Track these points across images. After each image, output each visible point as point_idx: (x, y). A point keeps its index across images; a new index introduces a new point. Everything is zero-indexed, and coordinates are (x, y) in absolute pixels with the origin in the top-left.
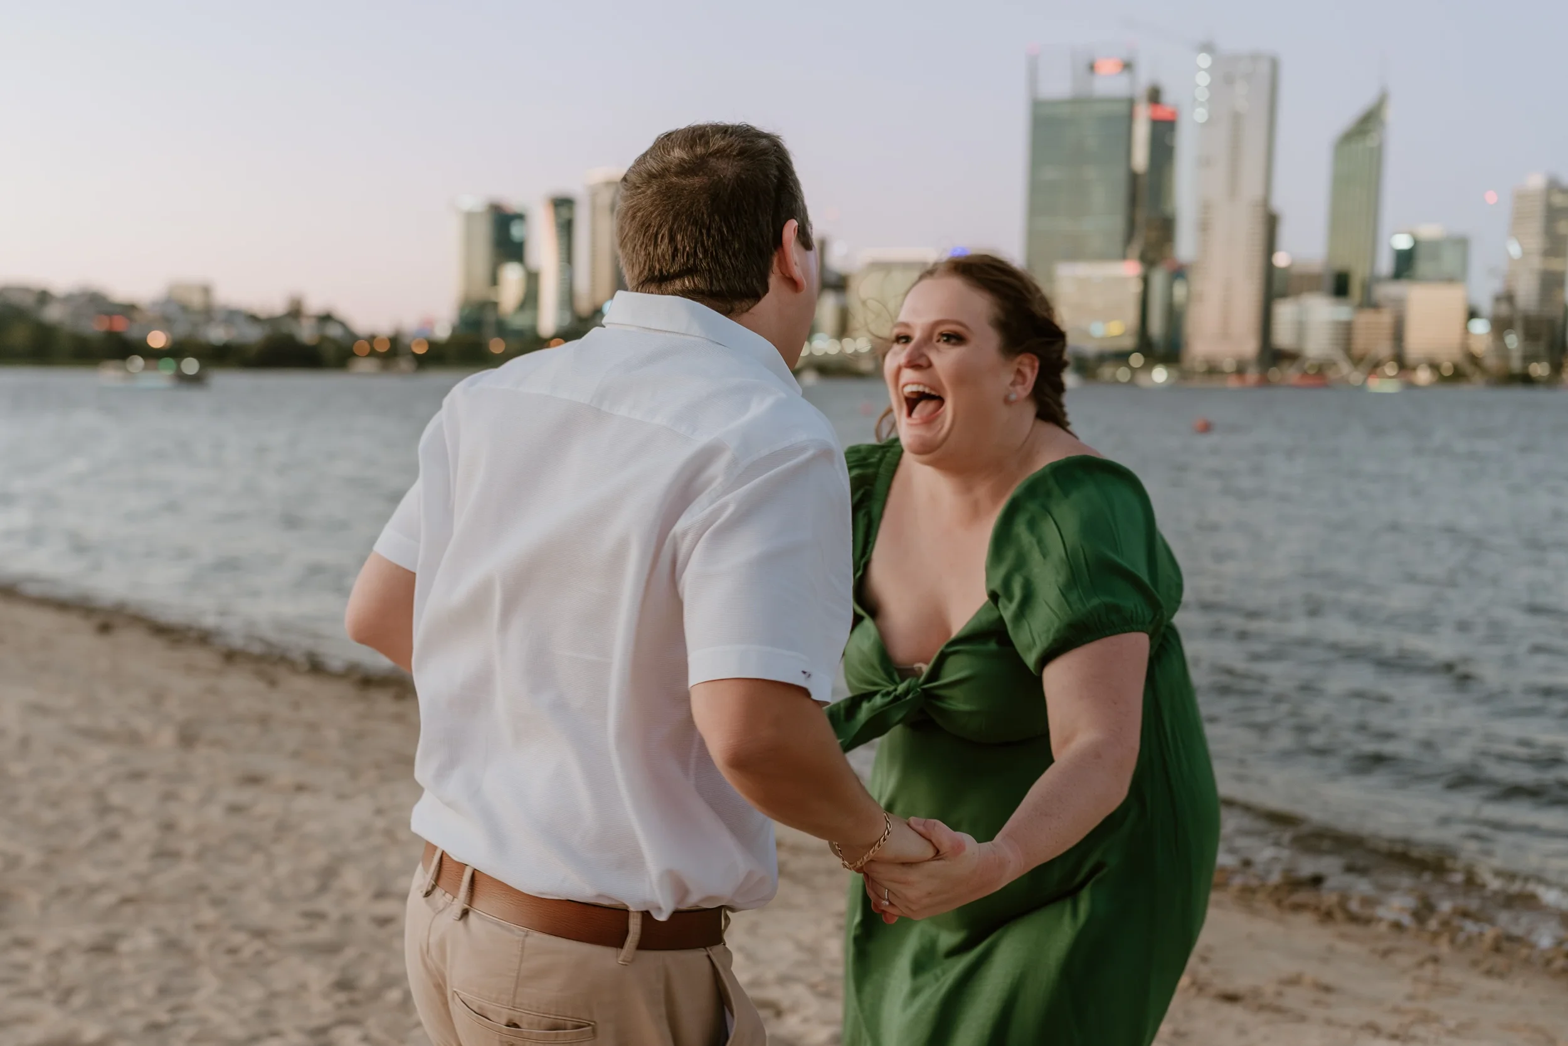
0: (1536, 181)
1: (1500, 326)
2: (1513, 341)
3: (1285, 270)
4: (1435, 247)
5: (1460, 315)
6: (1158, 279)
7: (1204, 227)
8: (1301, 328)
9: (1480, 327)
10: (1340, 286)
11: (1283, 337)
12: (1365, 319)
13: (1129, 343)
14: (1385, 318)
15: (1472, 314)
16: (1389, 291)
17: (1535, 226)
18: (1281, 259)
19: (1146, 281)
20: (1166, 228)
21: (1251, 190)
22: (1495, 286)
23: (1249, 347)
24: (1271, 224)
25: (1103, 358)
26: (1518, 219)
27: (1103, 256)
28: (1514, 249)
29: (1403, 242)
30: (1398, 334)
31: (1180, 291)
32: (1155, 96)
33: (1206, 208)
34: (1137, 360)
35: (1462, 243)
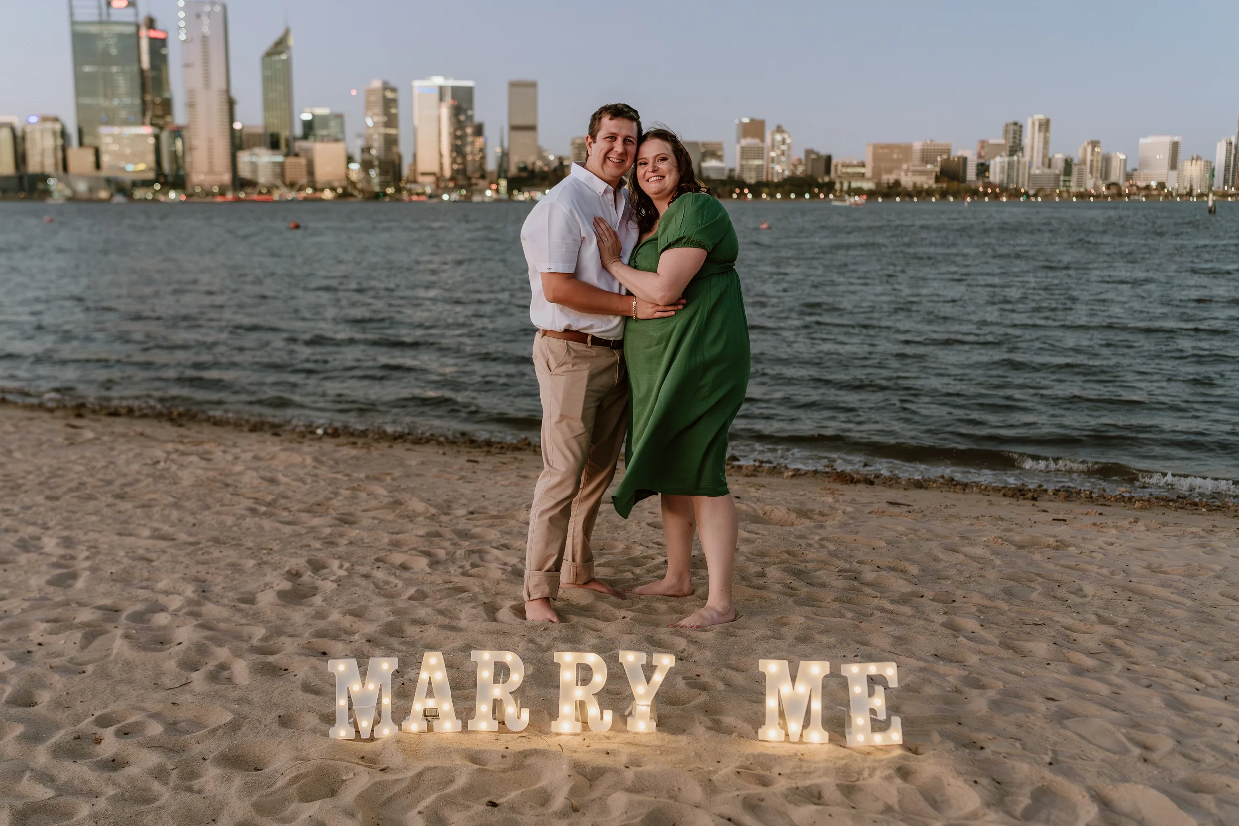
0: (377, 84)
1: (367, 165)
2: (373, 173)
3: (241, 131)
4: (324, 121)
5: (343, 159)
6: (165, 136)
7: (191, 105)
8: (254, 166)
9: (355, 166)
10: (274, 143)
11: (245, 172)
12: (291, 160)
13: (151, 176)
14: (303, 161)
15: (350, 159)
16: (300, 145)
17: (378, 109)
18: (237, 126)
19: (157, 137)
20: (167, 106)
21: (218, 82)
22: (360, 143)
23: (227, 178)
24: (231, 103)
25: (135, 184)
26: (368, 106)
27: (126, 123)
28: (370, 122)
29: (307, 117)
30: (311, 172)
31: (179, 144)
32: (151, 24)
33: (191, 93)
34: (157, 187)
35: (339, 117)
